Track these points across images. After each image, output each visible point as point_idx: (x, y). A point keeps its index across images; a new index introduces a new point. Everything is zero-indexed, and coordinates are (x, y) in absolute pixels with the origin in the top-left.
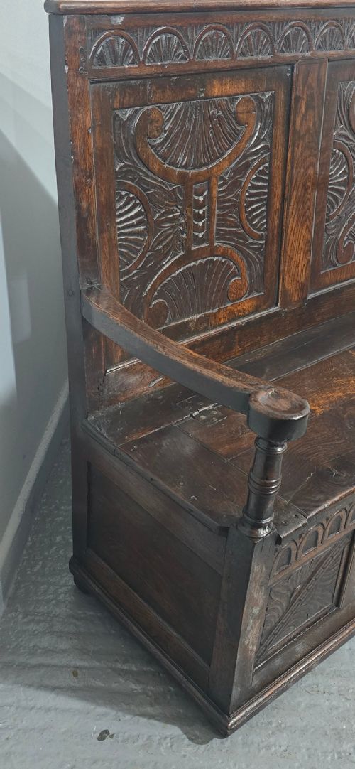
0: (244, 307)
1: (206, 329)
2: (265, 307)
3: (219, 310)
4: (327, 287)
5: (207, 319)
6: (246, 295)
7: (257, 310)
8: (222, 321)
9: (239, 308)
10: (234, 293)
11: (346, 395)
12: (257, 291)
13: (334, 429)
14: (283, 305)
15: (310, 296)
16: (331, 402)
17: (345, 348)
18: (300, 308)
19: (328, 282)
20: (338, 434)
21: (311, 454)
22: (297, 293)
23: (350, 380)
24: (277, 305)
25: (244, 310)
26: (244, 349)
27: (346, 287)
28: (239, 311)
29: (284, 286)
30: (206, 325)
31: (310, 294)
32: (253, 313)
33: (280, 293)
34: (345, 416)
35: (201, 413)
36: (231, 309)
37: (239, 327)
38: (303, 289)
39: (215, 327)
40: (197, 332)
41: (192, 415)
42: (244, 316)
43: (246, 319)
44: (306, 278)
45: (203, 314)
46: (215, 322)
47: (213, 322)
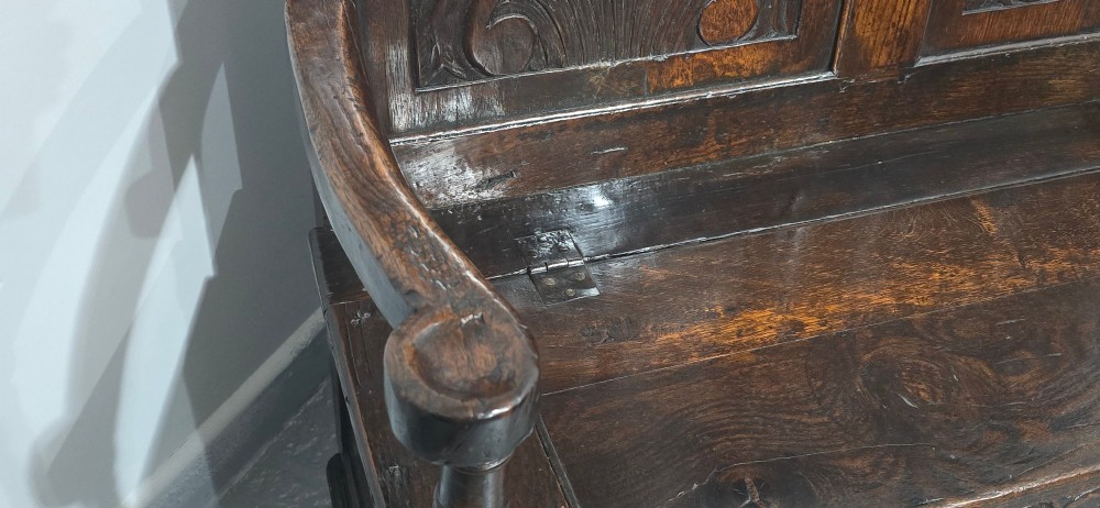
0: (741, 62)
1: (636, 95)
2: (796, 67)
3: (671, 59)
4: (975, 46)
5: (635, 72)
6: (750, 35)
7: (774, 71)
8: (678, 82)
9: (726, 62)
10: (716, 28)
11: (899, 306)
12: (779, 29)
13: (819, 384)
14: (847, 70)
15: (923, 62)
16: (854, 315)
17: (967, 192)
18: (891, 82)
19: (981, 36)
20: (819, 401)
21: (726, 432)
22: (886, 49)
23: (932, 271)
24: (830, 69)
25: (740, 67)
26: (730, 148)
27: (1026, 54)
28: (726, 67)
29: (851, 30)
30: (634, 85)
31: (926, 56)
32: (764, 76)
33: (840, 42)
34: (867, 357)
35: (550, 272)
36: (703, 61)
37: (720, 102)
38: (906, 43)
39: (658, 92)
40: (608, 97)
41: (529, 272)
42: (737, 80)
43: (742, 89)
44: (914, 20)
45: (627, 61)
46: (660, 81)
47: (655, 81)
